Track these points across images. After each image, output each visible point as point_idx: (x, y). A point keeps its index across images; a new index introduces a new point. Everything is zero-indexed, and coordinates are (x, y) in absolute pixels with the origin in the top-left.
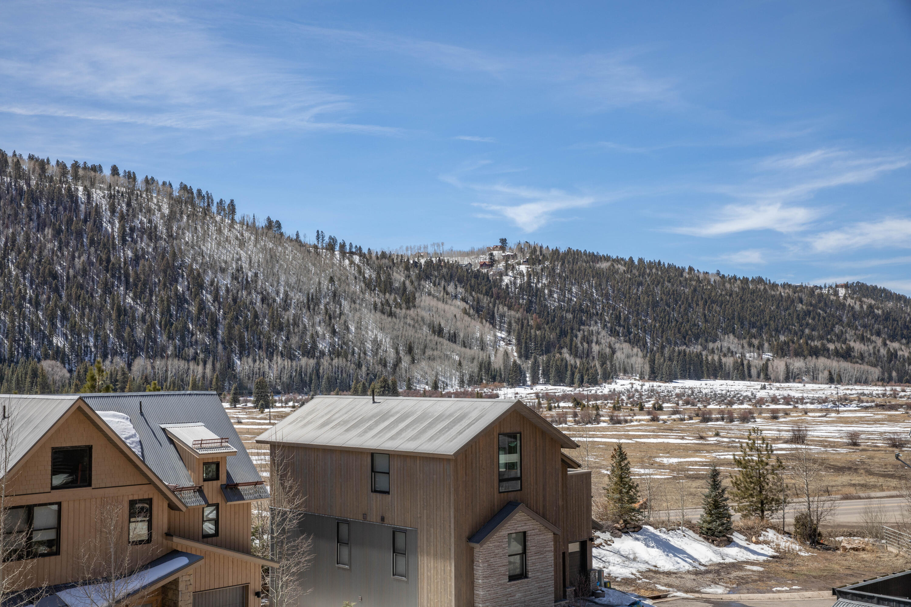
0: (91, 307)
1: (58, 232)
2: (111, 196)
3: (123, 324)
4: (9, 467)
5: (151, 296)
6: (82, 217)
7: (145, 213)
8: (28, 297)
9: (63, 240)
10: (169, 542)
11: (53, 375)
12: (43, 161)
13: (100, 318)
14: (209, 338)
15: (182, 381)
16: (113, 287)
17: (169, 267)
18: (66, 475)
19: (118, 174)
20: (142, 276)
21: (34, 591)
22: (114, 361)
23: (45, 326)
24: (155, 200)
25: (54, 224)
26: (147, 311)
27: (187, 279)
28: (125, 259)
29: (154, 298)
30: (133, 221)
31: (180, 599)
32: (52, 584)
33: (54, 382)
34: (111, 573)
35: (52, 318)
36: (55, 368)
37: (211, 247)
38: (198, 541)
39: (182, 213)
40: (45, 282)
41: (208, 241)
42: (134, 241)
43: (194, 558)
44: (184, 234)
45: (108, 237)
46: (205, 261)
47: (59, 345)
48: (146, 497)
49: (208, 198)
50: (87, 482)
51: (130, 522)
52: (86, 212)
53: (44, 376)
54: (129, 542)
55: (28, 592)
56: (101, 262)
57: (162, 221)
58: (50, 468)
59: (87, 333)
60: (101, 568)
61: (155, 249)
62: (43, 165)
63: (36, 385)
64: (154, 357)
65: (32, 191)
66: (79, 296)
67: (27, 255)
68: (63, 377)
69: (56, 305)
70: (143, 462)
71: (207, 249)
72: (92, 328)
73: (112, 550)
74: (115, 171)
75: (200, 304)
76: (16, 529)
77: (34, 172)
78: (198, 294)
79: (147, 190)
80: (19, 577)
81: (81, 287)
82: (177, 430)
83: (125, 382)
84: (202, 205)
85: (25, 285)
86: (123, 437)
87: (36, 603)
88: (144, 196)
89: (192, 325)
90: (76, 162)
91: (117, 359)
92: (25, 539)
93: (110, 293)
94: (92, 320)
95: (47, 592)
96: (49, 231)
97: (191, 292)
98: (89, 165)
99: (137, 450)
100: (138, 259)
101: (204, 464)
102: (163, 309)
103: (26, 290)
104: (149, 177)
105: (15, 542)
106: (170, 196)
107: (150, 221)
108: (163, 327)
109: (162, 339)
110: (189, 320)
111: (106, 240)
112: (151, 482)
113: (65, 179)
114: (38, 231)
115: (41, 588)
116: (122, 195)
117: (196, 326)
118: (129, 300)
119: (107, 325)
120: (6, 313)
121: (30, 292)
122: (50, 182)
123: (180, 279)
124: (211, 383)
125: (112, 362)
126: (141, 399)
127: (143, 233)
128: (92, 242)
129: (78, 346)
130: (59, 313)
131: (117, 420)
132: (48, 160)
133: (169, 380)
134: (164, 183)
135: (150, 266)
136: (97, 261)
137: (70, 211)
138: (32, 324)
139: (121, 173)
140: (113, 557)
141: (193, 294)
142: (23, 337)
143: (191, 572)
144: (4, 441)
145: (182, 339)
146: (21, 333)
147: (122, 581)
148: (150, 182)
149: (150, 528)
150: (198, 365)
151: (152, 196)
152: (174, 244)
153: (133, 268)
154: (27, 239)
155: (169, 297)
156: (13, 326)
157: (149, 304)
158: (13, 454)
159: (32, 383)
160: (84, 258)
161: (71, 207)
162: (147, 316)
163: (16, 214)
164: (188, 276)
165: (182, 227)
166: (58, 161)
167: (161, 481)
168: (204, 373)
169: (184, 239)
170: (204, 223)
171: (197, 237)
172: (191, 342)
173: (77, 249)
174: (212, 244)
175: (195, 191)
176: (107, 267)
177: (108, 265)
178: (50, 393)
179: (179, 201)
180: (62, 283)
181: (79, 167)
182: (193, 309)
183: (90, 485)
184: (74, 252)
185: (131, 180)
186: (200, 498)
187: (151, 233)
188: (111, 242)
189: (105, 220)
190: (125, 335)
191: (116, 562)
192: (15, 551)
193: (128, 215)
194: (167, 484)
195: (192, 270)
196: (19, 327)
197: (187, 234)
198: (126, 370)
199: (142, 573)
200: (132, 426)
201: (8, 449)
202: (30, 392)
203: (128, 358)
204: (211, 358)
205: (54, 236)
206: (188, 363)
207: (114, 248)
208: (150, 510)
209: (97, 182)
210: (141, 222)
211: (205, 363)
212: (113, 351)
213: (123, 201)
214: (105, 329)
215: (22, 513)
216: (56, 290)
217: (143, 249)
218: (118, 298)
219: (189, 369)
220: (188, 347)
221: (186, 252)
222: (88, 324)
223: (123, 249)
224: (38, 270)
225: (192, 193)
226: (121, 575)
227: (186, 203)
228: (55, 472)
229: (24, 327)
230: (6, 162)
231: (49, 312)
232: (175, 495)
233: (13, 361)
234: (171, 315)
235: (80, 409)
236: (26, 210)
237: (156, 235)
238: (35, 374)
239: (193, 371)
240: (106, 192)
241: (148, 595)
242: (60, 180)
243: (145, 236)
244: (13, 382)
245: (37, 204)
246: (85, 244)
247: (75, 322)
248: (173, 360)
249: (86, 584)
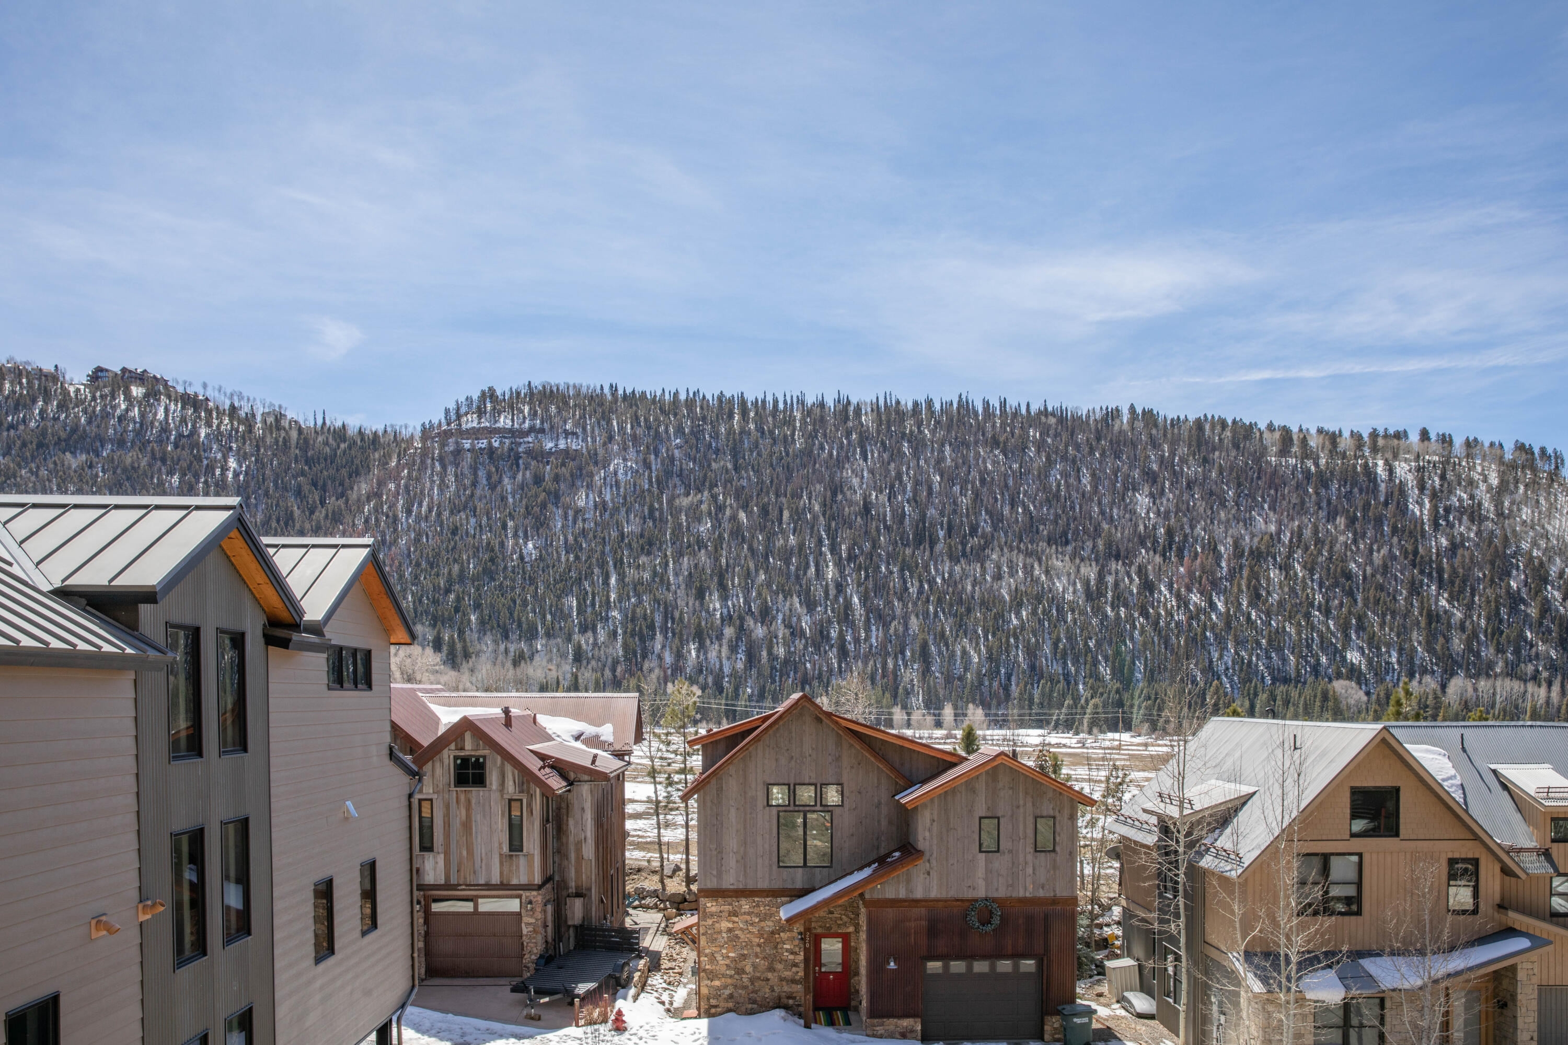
0: (1394, 614)
1: (1352, 521)
2: (1419, 469)
3: (1435, 634)
4: (1302, 806)
5: (1473, 595)
6: (1382, 499)
7: (1465, 487)
8: (1316, 603)
9: (1359, 531)
10: (1503, 918)
11: (1347, 698)
12: (1334, 433)
13: (1405, 627)
14: (1556, 650)
15: (1517, 707)
16: (1422, 587)
17: (1499, 556)
18: (1366, 821)
19: (1429, 439)
20: (1461, 570)
21: (1333, 953)
22: (1423, 681)
23: (1336, 638)
24: (1479, 469)
25: (1348, 511)
26: (1468, 616)
27: (1524, 572)
28: (1438, 550)
29: (1477, 599)
30: (1448, 499)
31: (1519, 991)
32: (1354, 949)
33: (1349, 708)
34: (1425, 945)
35: (1345, 628)
36: (1350, 690)
37: (1560, 526)
38: (1543, 919)
39: (1517, 483)
40: (1336, 584)
41: (1555, 517)
42: (1451, 525)
43: (1538, 942)
44: (1519, 510)
45: (1416, 522)
46: (1550, 545)
47: (1354, 661)
48: (1470, 856)
49: (1556, 457)
50: (1394, 831)
51: (1449, 885)
52: (1387, 493)
53: (1336, 699)
54: (1449, 911)
55: (1327, 954)
56: (1405, 554)
57: (1488, 495)
58: (1349, 811)
59: (1388, 645)
60: (1413, 938)
61: (1479, 533)
62: (1333, 438)
63: (1327, 710)
64: (1477, 676)
65: (1321, 472)
66: (1379, 600)
67: (1315, 553)
68: (1358, 701)
69: (1350, 612)
70: (1466, 811)
71: (1554, 528)
72: (1395, 639)
73: (1426, 917)
74: (1425, 435)
75: (1543, 605)
76: (1311, 880)
77: (1323, 448)
78: (1540, 591)
79: (1468, 456)
80: (1316, 935)
81: (1381, 588)
82: (1511, 772)
83: (1437, 708)
84: (1547, 468)
85: (1313, 589)
86: (1439, 778)
87: (1336, 967)
88: (1464, 463)
89: (1531, 633)
90: (1375, 430)
91: (1428, 679)
92: (1321, 893)
93: (1418, 594)
94: (1395, 630)
95: (1347, 957)
96: (1341, 521)
97: (1530, 588)
98: (1391, 431)
99: (1458, 796)
100: (1455, 548)
101: (1553, 819)
102: (1489, 613)
103: (1314, 595)
104: (1471, 439)
105: (1310, 894)
106: (1501, 460)
107: (1472, 497)
108: (1489, 637)
109: (1488, 652)
110: (1527, 627)
111: (1412, 527)
112: (1477, 838)
113: (1361, 453)
114: (1328, 521)
115: (1341, 952)
116: (1434, 466)
117: (1537, 634)
118: (1443, 603)
119: (1415, 635)
120: (1291, 624)
121: (1318, 597)
122: (1343, 459)
123: (1514, 572)
124: (1559, 712)
125: (1420, 682)
126: (1463, 731)
127: (1462, 514)
128: (1395, 530)
129: (1377, 662)
130: (1354, 621)
131: (1432, 756)
132: (1340, 431)
133: (1497, 706)
134: (1492, 444)
135: (1472, 557)
136: (1401, 553)
137: (1367, 493)
138: (1321, 636)
139: (1433, 436)
140: (1427, 926)
141: (1533, 591)
142: (1311, 652)
143: (1535, 958)
144: (1296, 775)
145: (1517, 652)
146: (1309, 646)
147: (1440, 958)
148: (1472, 444)
149: (1476, 895)
150: (1539, 686)
151: (1474, 463)
152: (1506, 525)
153: (1448, 560)
154: (1316, 531)
155: (1498, 597)
156: (1300, 640)
157: (1470, 607)
158: (1306, 793)
159: (1322, 707)
160: (1384, 551)
161: (1368, 488)
162: (1467, 623)
163: (1303, 503)
164: (1526, 566)
165: (1517, 501)
166: (1352, 431)
167: (1491, 837)
168: (1549, 697)
169: (1520, 517)
170: (1549, 494)
171: (1540, 513)
172: (1530, 656)
173: (1376, 541)
174: (1561, 521)
175: (1536, 451)
176: (1414, 561)
177: (1416, 558)
178: (1344, 720)
179: (1513, 466)
180: (1358, 585)
181: (1378, 435)
182: (1533, 612)
183: (1397, 835)
184: (1372, 544)
185: (1446, 445)
186: (1546, 864)
187: (1473, 512)
188: (1419, 528)
189: (1411, 500)
190: (1438, 648)
191: (1431, 932)
192: (1310, 905)
193: (1442, 491)
194: (1499, 841)
195: (1531, 559)
196: (1307, 640)
197: (1525, 509)
198: (1439, 693)
199: (1466, 951)
200: (1450, 765)
201: (1301, 786)
202: (1320, 718)
203: (1442, 677)
204: (1559, 678)
205: (1348, 527)
206: (1525, 684)
207: (1423, 536)
208: (1476, 873)
209: (1401, 452)
210: (1460, 500)
211: (1550, 684)
212: (1422, 669)
213: (1436, 473)
214: (1411, 640)
215: (1317, 863)
216: (1350, 594)
217: (1461, 534)
218: (1428, 600)
219: (1526, 692)
220: (1524, 662)
221: (1523, 535)
222: (1390, 635)
223: (1435, 537)
224: (1329, 569)
225: (1533, 453)
226: (1439, 949)
227: (1523, 467)
228: (1354, 816)
229: (1313, 641)
230: (1291, 439)
231: (1341, 621)
232: (1511, 857)
233: (1299, 681)
234: (1501, 621)
235: (1384, 740)
236: (1314, 497)
237: (1480, 514)
238: (1325, 697)
239: (1532, 695)
240: (1413, 464)
241: (1475, 979)
242: (1355, 455)
243: (1465, 517)
244: (1301, 706)
245: (1327, 487)
246: (1385, 533)
247: (1374, 632)
248: (1503, 680)
249: (1394, 955)
